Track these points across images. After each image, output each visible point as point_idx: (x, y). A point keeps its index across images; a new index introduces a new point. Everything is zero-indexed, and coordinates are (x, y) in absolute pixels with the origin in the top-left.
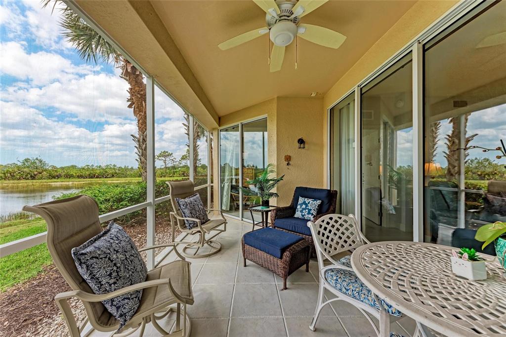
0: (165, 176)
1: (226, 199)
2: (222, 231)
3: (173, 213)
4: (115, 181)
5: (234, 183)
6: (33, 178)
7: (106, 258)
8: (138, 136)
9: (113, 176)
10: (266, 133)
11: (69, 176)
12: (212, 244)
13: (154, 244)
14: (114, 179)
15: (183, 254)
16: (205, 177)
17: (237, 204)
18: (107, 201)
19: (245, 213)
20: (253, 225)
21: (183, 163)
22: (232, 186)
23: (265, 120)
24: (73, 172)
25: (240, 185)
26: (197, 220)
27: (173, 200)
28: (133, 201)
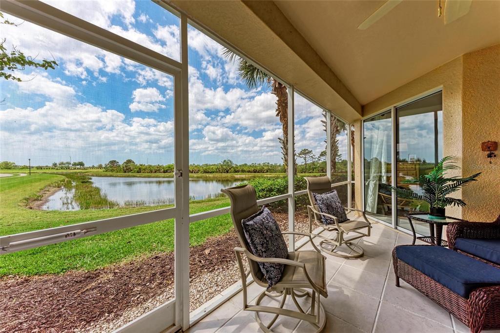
0: (305, 172)
1: (372, 199)
2: (364, 235)
3: (310, 207)
4: (269, 175)
5: (384, 181)
6: (227, 172)
7: (260, 231)
8: (283, 138)
9: (267, 172)
10: (440, 113)
11: (243, 171)
12: (352, 247)
13: (294, 231)
14: (268, 173)
15: (319, 248)
16: (345, 174)
17: (388, 207)
18: (263, 190)
19: (401, 220)
20: (413, 237)
21: (323, 159)
22: (380, 185)
23: (439, 94)
24: (245, 169)
25: (393, 184)
26: (335, 218)
27: (311, 194)
28: (280, 191)
